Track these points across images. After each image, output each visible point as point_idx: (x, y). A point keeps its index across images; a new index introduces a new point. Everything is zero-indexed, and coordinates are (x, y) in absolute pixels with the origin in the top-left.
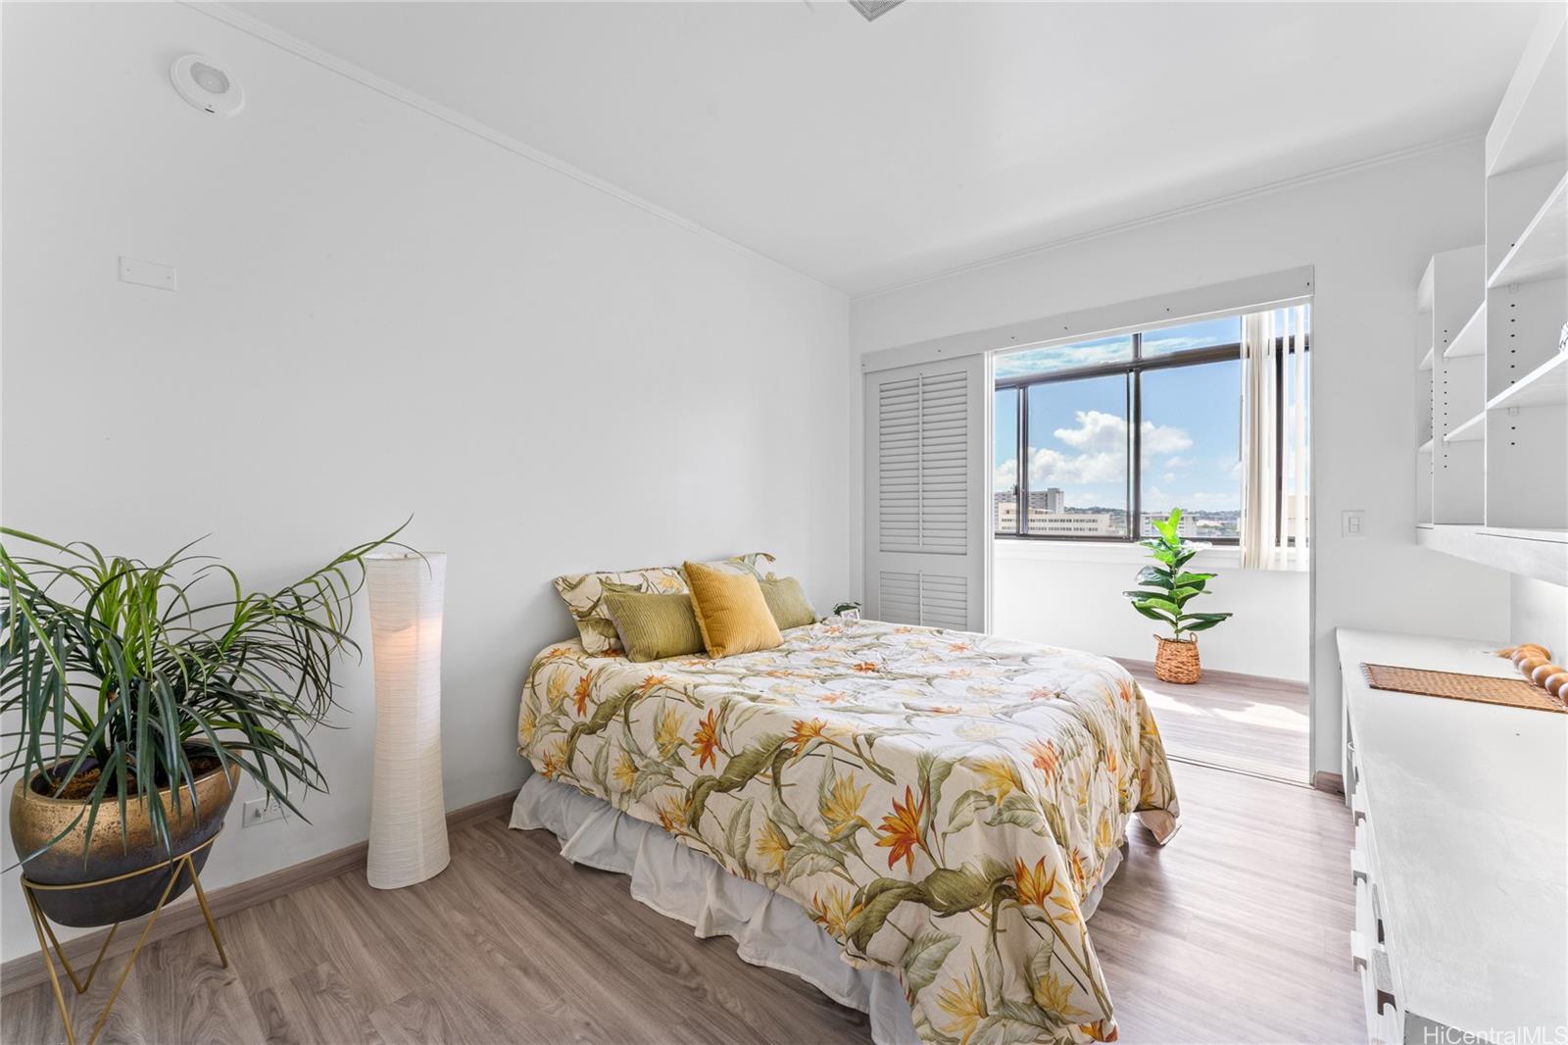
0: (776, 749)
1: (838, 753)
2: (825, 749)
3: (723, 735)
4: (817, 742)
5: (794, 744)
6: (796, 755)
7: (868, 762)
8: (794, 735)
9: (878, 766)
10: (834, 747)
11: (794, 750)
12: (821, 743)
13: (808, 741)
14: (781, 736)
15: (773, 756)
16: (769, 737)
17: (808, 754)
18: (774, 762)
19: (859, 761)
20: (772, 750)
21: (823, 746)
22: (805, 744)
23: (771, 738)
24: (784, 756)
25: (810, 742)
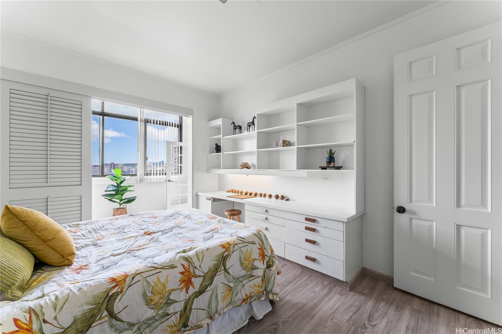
0: (222, 258)
1: (240, 245)
2: (236, 247)
3: (196, 270)
4: (233, 247)
5: (227, 252)
6: (229, 255)
7: (248, 243)
8: (225, 250)
9: (251, 242)
10: (238, 245)
11: (228, 254)
12: (234, 246)
13: (230, 248)
14: (221, 252)
15: (222, 262)
16: (217, 256)
17: (233, 252)
18: (223, 264)
19: (246, 244)
20: (220, 260)
21: (235, 247)
22: (230, 250)
23: (218, 256)
24: (226, 258)
25: (231, 248)
